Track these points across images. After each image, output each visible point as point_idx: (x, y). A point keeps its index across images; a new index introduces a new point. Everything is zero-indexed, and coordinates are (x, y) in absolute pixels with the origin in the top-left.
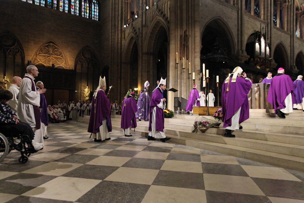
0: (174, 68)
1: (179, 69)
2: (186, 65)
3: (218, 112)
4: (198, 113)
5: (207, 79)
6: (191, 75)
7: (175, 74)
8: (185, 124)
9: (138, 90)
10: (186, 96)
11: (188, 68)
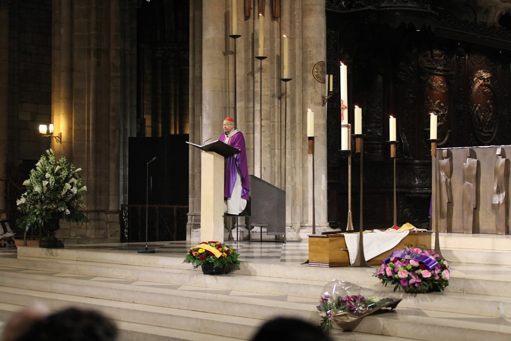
0: (219, 53)
1: (241, 55)
2: (268, 43)
3: (394, 262)
4: (327, 259)
5: (358, 140)
6: (288, 83)
7: (226, 80)
8: (284, 298)
9: (55, 134)
10: (268, 169)
11: (277, 52)
